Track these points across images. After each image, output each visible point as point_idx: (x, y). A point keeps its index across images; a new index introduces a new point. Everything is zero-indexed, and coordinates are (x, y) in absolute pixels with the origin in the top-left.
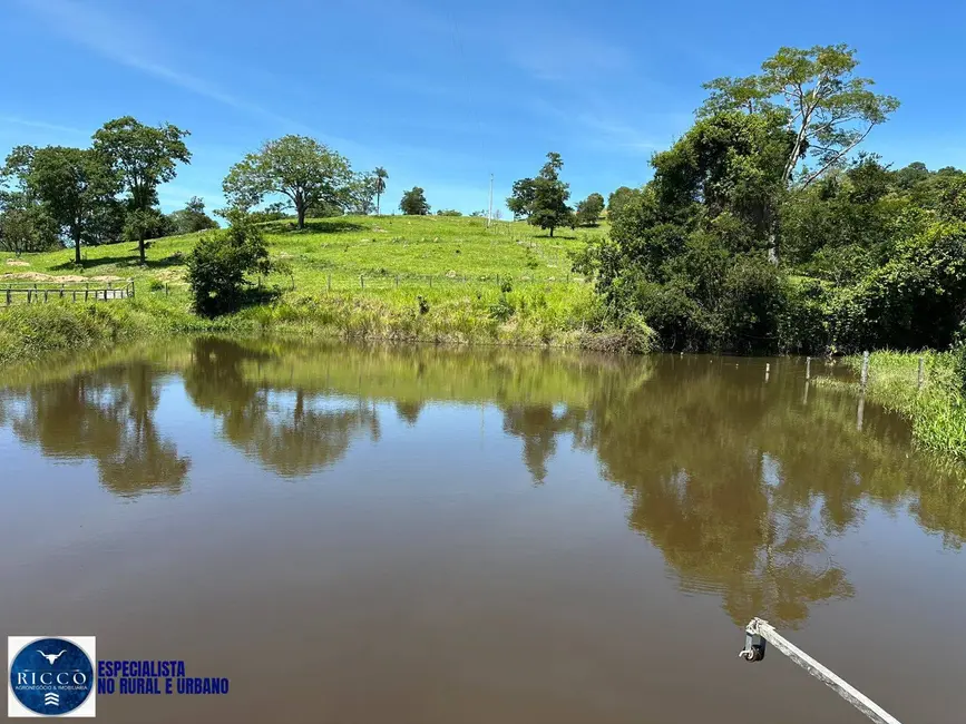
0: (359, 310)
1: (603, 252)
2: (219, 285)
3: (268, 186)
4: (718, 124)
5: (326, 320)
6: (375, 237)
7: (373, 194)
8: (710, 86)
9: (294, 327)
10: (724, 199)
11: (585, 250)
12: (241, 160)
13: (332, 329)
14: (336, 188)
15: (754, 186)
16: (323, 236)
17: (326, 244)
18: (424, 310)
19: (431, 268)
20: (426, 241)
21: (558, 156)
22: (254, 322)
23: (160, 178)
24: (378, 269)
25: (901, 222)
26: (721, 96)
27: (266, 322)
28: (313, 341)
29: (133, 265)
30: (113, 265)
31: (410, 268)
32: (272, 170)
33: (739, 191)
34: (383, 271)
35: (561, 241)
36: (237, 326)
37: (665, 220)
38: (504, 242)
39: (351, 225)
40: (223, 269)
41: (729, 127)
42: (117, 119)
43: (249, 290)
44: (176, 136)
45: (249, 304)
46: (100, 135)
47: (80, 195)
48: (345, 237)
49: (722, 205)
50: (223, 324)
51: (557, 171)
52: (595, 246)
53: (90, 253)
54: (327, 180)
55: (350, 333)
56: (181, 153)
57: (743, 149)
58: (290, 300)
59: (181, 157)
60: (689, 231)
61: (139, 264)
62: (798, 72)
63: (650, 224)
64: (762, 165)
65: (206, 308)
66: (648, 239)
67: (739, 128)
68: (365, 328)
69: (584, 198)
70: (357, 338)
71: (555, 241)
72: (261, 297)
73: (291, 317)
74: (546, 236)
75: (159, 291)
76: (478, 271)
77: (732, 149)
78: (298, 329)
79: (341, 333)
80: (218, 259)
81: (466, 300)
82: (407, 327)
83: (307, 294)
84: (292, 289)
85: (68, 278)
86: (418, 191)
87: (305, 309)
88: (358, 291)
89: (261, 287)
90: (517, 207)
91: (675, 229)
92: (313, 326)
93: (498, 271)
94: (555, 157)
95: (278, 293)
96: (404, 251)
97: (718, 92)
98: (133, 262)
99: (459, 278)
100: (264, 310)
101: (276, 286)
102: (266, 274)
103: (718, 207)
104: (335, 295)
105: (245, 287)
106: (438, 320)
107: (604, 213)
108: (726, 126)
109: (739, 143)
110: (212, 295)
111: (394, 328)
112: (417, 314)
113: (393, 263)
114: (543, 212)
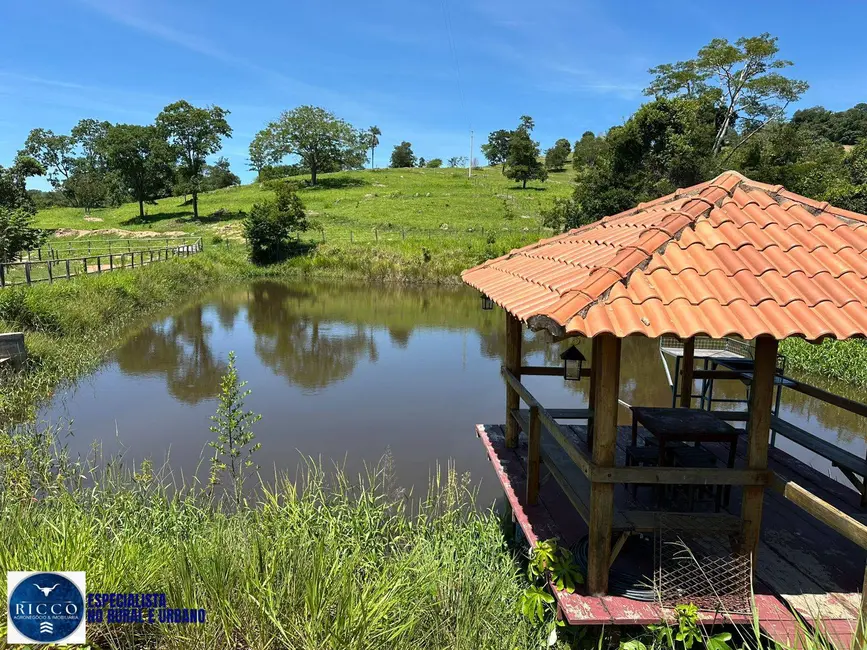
0: (377, 259)
1: (568, 211)
2: (269, 240)
3: (287, 150)
4: (660, 108)
5: (353, 267)
6: (376, 191)
7: (367, 148)
8: (655, 71)
9: (327, 272)
10: (663, 168)
11: (554, 209)
12: (264, 128)
13: (357, 274)
14: (341, 149)
15: (687, 159)
16: (334, 191)
17: (338, 200)
18: (427, 258)
19: (427, 221)
20: (419, 196)
21: (530, 118)
22: (298, 270)
23: (209, 151)
24: (386, 224)
25: (808, 182)
26: (664, 78)
27: (307, 269)
28: (343, 283)
29: (189, 221)
30: (173, 221)
31: (410, 222)
32: (290, 136)
33: (674, 163)
34: (390, 225)
35: (533, 192)
36: (285, 272)
37: (616, 186)
38: (484, 196)
39: (354, 181)
40: (273, 228)
41: (668, 111)
42: (174, 103)
43: (290, 243)
44: (221, 116)
45: (292, 255)
46: (162, 117)
47: (145, 165)
48: (352, 192)
49: (662, 173)
50: (275, 271)
51: (529, 131)
52: (562, 206)
53: (150, 209)
54: (334, 142)
55: (372, 276)
56: (224, 129)
57: (678, 129)
58: (324, 251)
59: (224, 132)
60: (635, 194)
61: (193, 220)
62: (729, 56)
63: (605, 188)
64: (693, 142)
65: (260, 258)
66: (603, 201)
67: (676, 112)
68: (383, 272)
69: (553, 145)
70: (377, 281)
71: (527, 193)
72: (300, 249)
73: (325, 265)
74: (519, 188)
75: (219, 244)
76: (466, 223)
77: (669, 128)
78: (333, 274)
79: (365, 277)
80: (270, 221)
81: (459, 250)
82: (415, 272)
83: (336, 246)
84: (323, 242)
85: (145, 234)
86: (406, 145)
87: (335, 259)
88: (374, 243)
89: (299, 240)
90: (492, 156)
91: (625, 193)
92: (342, 271)
93: (482, 223)
94: (527, 119)
95: (313, 246)
96: (404, 206)
97: (662, 75)
98: (188, 217)
99: (451, 230)
100: (305, 260)
101: (312, 241)
102: (304, 230)
103: (659, 174)
104: (356, 247)
105: (287, 241)
106: (439, 266)
107: (570, 157)
108: (666, 109)
109: (675, 124)
110: (264, 247)
111: (405, 273)
112: (422, 262)
113: (397, 217)
114: (518, 167)
